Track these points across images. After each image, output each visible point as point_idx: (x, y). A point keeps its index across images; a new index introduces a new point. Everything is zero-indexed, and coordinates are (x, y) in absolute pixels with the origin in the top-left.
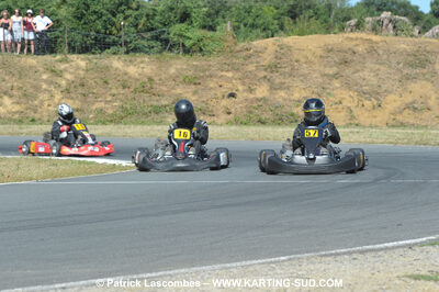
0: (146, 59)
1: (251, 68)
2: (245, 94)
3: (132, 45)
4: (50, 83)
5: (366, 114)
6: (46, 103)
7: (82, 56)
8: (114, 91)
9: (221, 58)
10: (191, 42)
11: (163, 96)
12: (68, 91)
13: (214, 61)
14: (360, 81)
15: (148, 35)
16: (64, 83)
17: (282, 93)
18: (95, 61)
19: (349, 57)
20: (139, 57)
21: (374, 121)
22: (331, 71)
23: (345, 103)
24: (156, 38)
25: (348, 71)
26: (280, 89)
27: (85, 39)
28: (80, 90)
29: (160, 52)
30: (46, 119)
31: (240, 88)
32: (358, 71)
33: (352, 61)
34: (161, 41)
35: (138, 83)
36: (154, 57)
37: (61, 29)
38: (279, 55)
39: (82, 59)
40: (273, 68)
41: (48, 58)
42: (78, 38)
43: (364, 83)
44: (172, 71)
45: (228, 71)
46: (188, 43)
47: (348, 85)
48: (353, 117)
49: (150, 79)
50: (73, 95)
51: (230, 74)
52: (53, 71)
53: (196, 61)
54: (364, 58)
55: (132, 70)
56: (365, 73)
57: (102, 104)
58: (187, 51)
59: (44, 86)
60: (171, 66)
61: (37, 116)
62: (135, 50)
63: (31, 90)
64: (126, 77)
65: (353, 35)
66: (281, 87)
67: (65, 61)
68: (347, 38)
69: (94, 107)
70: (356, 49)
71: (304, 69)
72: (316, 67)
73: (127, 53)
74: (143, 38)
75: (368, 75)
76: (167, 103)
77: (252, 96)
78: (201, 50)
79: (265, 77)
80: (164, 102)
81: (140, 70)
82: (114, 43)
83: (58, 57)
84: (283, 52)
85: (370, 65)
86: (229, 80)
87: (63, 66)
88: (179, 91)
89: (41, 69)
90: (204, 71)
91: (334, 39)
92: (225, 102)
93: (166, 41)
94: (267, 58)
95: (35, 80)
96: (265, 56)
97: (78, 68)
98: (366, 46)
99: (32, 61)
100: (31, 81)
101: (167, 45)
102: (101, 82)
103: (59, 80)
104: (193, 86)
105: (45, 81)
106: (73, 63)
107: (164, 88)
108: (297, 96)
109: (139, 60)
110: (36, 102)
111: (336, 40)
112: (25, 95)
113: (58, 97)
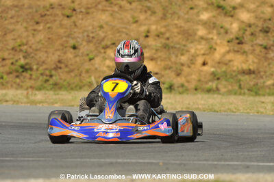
16: (234, 26)
50: (246, 47)
59: (202, 32)
95: (188, 21)
100: (181, 23)
105: (205, 24)
112: (165, 46)
113: (221, 50)
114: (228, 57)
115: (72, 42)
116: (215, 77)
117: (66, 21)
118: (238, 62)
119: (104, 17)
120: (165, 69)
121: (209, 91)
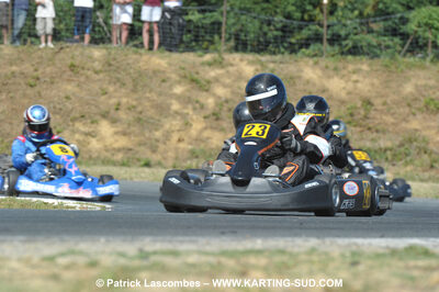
0: (365, 67)
4: (185, 100)
6: (175, 137)
7: (250, 57)
11: (384, 132)
12: (216, 116)
18: (271, 66)
20: (352, 63)
27: (265, 28)
35: (343, 109)
39: (251, 63)
42: (253, 27)
44: (409, 89)
49: (368, 103)
52: (193, 80)
55: (336, 85)
60: (407, 79)
61: (155, 158)
63: (151, 112)
67: (219, 63)
76: (389, 144)
80: (384, 143)
81: (350, 86)
83: (208, 57)
87: (213, 73)
88: (414, 125)
89: (174, 76)
97: (239, 77)
99: (160, 61)
106: (231, 69)
107: (389, 119)
109: (351, 67)
110: (158, 134)
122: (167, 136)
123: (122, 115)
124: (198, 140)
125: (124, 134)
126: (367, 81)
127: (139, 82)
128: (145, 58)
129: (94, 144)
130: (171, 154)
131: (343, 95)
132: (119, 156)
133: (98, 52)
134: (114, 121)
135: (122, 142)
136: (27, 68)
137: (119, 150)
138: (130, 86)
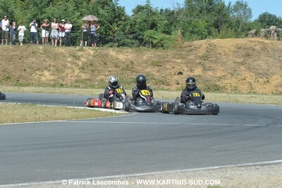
0: (130, 51)
1: (192, 57)
2: (188, 73)
3: (121, 42)
4: (72, 63)
5: (260, 87)
6: (70, 75)
8: (110, 69)
9: (174, 51)
10: (157, 41)
11: (139, 72)
12: (83, 68)
13: (170, 52)
14: (257, 67)
15: (131, 36)
16: (80, 63)
17: (210, 73)
18: (99, 51)
19: (251, 52)
20: (126, 49)
21: (265, 91)
22: (240, 60)
23: (247, 80)
24: (136, 38)
25: (250, 61)
26: (209, 70)
28: (90, 68)
29: (138, 46)
30: (69, 84)
31: (185, 69)
32: (256, 61)
33: (252, 54)
34: (139, 40)
35: (125, 65)
36: (134, 49)
37: (80, 31)
38: (209, 50)
39: (92, 50)
40: (205, 57)
41: (71, 48)
43: (259, 68)
44: (145, 58)
45: (178, 59)
46: (155, 41)
47: (249, 69)
48: (252, 88)
49: (132, 62)
50: (86, 71)
51: (179, 61)
52: (74, 56)
53: (159, 52)
54: (259, 53)
55: (121, 57)
56: (260, 62)
57: (103, 77)
58: (154, 46)
59: (69, 65)
60: (144, 54)
61: (64, 83)
62: (123, 45)
63: (61, 67)
64: (117, 61)
65: (253, 39)
66: (210, 69)
67: (81, 50)
68: (249, 41)
69: (98, 79)
70: (254, 47)
71: (224, 59)
72: (231, 58)
73: (118, 46)
74: (128, 38)
75: (261, 63)
77: (192, 74)
78: (162, 46)
79: (200, 63)
81: (126, 57)
82: (111, 41)
83: (78, 48)
84: (211, 48)
85: (262, 57)
86: (179, 64)
87: (80, 53)
88: (148, 70)
89: (67, 55)
90: (164, 58)
91: (242, 41)
92: (176, 77)
93: (142, 40)
94: (202, 52)
95: (63, 61)
96: (200, 50)
97: (89, 55)
98: (261, 46)
99: (62, 49)
100: (61, 62)
101: (142, 42)
102: (102, 63)
103: (77, 62)
104: (157, 68)
105: (69, 62)
106: (86, 52)
107: (140, 68)
108: (219, 74)
109: (125, 51)
110: (64, 75)
111: (243, 42)
112: (57, 70)
113: (77, 71)
114: (80, 74)
115: (23, 68)
116: (77, 81)
117: (20, 61)
118: (84, 76)
119: (33, 59)
120: (59, 78)
121: (76, 86)
122: (67, 75)
123: (51, 68)
124: (77, 76)
125: (53, 75)
126: (131, 55)
127: (56, 57)
128: (57, 49)
129: (43, 78)
130: (69, 81)
131: (124, 60)
132: (52, 82)
133: (41, 47)
134: (49, 71)
135: (52, 78)
136: (18, 53)
137: (52, 80)
138: (53, 58)
